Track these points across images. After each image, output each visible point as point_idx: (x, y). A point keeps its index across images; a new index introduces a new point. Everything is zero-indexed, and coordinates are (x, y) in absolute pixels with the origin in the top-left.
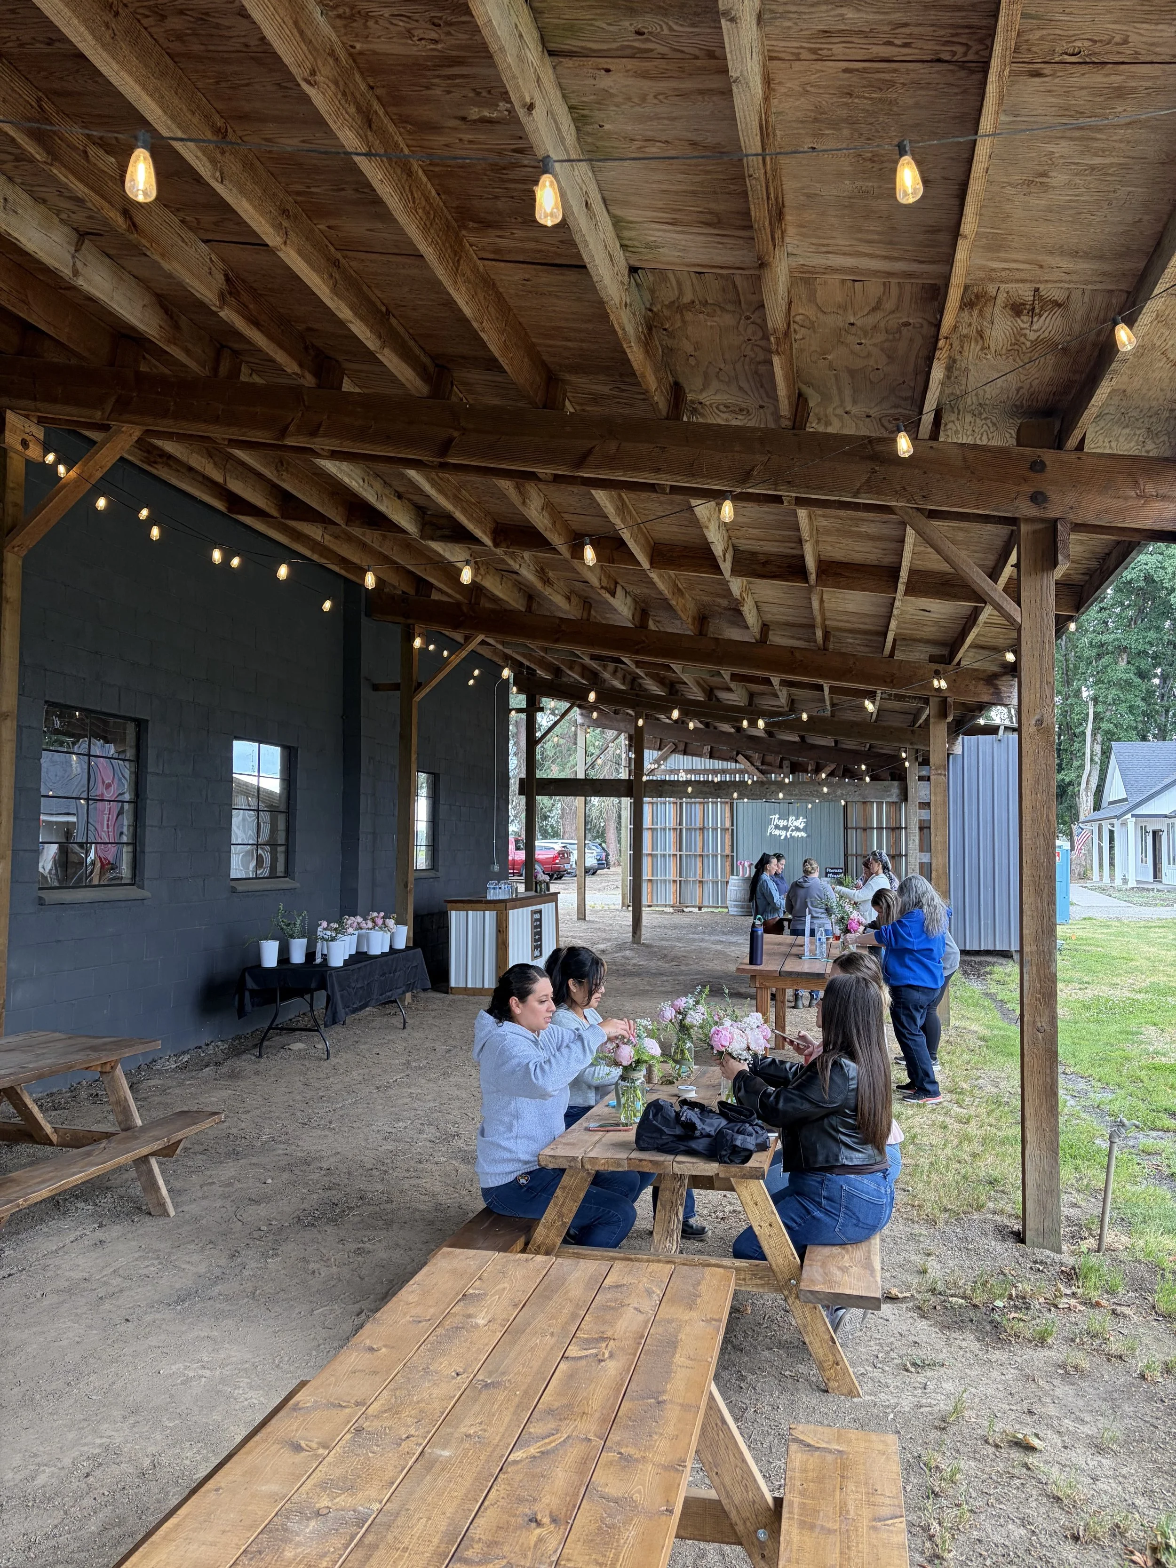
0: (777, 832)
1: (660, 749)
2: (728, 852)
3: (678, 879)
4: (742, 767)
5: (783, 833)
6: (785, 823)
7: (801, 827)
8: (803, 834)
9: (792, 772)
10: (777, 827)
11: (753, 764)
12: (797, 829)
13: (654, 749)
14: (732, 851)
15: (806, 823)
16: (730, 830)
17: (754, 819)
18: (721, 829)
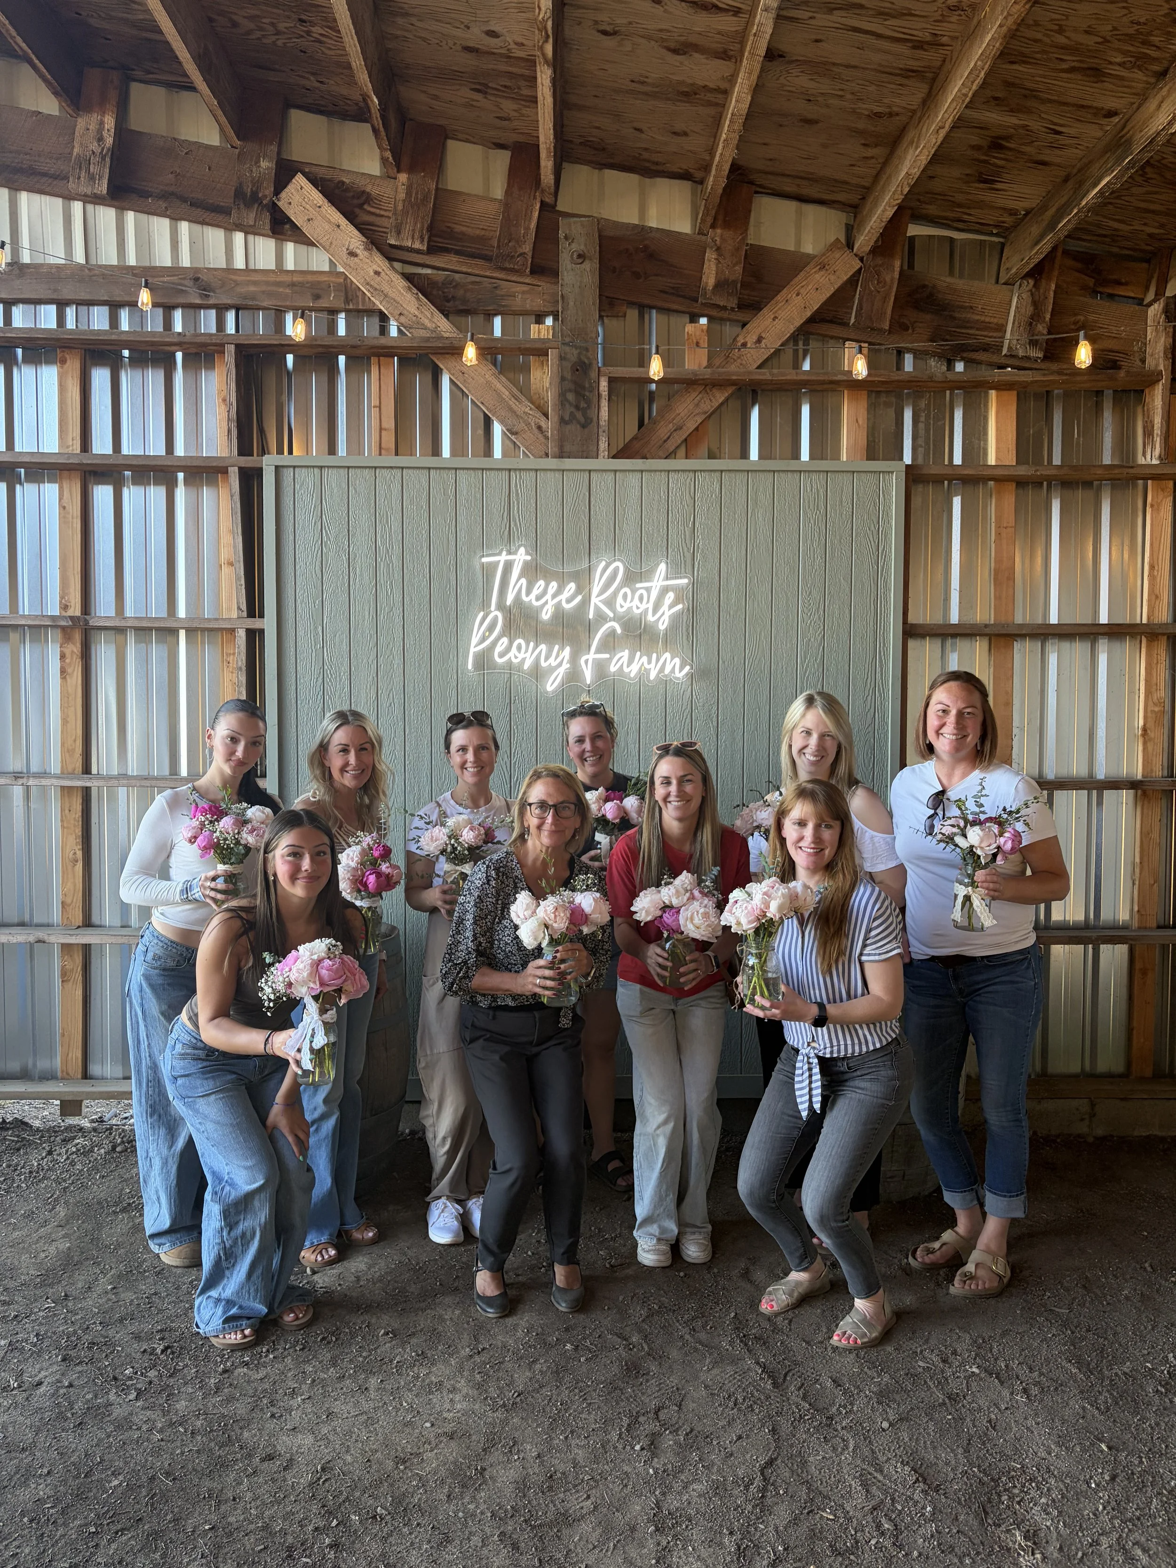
4: (317, 260)
9: (608, 308)
11: (374, 241)
15: (691, 598)
16: (241, 634)
17: (382, 566)
18: (190, 631)
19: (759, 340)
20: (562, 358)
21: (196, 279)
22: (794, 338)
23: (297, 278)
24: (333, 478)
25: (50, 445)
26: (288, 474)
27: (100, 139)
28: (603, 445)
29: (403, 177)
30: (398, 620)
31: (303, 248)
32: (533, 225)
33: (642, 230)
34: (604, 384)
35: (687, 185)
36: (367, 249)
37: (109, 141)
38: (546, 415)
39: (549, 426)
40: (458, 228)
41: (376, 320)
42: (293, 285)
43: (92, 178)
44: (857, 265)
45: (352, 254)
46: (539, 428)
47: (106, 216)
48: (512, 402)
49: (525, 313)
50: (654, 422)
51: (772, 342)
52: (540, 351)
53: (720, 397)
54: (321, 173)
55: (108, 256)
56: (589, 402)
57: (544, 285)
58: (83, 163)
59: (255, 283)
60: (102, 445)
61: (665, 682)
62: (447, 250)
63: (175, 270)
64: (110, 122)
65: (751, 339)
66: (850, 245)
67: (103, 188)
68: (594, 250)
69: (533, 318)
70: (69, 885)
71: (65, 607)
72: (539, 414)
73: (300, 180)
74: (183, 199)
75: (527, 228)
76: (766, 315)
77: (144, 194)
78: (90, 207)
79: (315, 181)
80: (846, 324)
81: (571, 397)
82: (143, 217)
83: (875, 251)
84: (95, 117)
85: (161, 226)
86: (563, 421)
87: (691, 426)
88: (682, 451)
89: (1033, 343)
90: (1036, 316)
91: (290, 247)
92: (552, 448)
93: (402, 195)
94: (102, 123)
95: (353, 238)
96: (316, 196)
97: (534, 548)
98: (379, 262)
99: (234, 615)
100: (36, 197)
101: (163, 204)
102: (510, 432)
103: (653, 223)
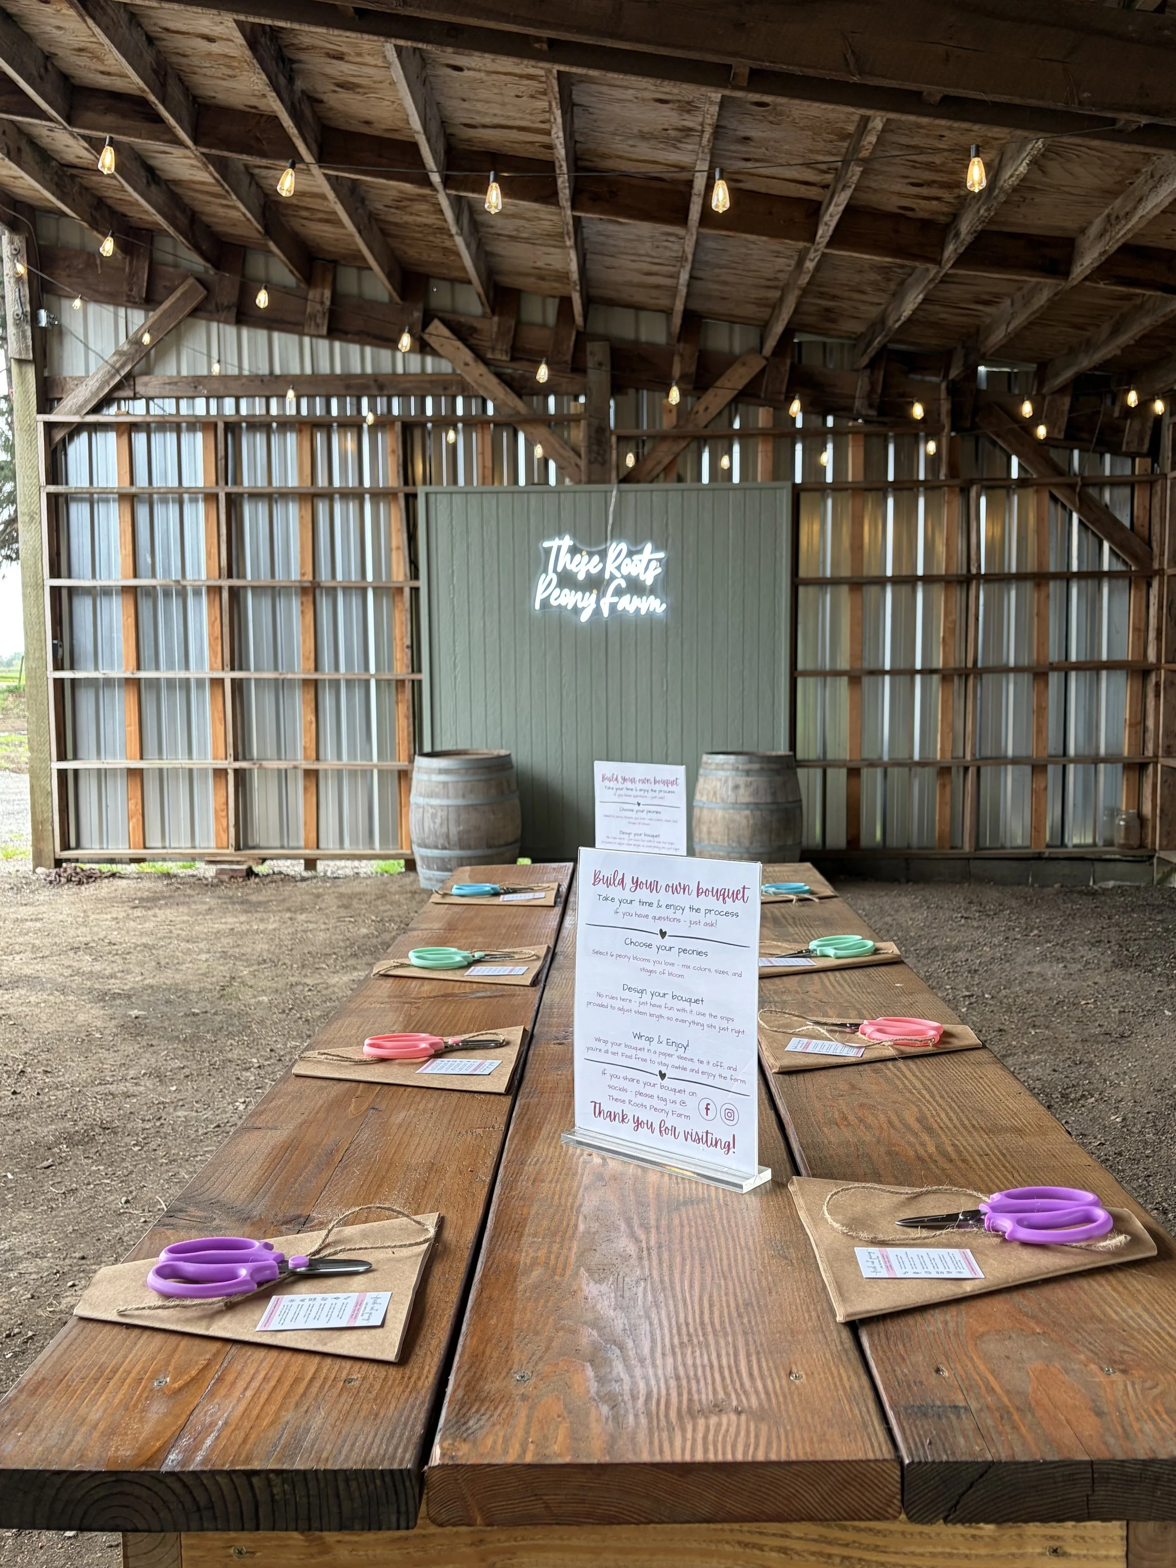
0: (568, 599)
1: (149, 301)
2: (401, 669)
3: (230, 765)
4: (446, 367)
5: (587, 603)
6: (593, 566)
7: (648, 579)
8: (654, 605)
9: (617, 389)
10: (566, 580)
11: (479, 356)
12: (635, 587)
13: (131, 302)
14: (416, 666)
15: (666, 565)
16: (407, 592)
17: (486, 550)
18: (375, 589)
19: (707, 409)
20: (589, 425)
21: (376, 381)
22: (729, 404)
23: (434, 378)
24: (457, 499)
25: (293, 482)
26: (432, 498)
27: (322, 303)
28: (614, 475)
29: (496, 319)
30: (496, 580)
31: (437, 359)
32: (572, 344)
33: (637, 342)
34: (614, 439)
35: (664, 315)
36: (476, 361)
37: (328, 303)
38: (580, 456)
39: (583, 463)
40: (528, 346)
41: (480, 401)
42: (431, 382)
43: (317, 325)
44: (764, 362)
45: (466, 364)
46: (577, 465)
47: (323, 345)
48: (561, 451)
49: (567, 394)
50: (645, 460)
51: (714, 411)
52: (576, 419)
53: (683, 444)
54: (448, 316)
55: (324, 368)
56: (605, 451)
57: (578, 378)
58: (313, 317)
59: (410, 381)
60: (322, 482)
61: (651, 615)
62: (521, 359)
63: (363, 375)
64: (328, 293)
65: (701, 408)
66: (761, 352)
67: (324, 331)
68: (607, 360)
69: (572, 397)
70: (308, 739)
71: (303, 575)
72: (576, 457)
73: (436, 323)
74: (368, 334)
75: (568, 347)
76: (711, 392)
77: (346, 333)
78: (314, 340)
79: (446, 323)
80: (759, 397)
81: (595, 448)
82: (345, 345)
83: (775, 353)
84: (319, 290)
85: (354, 349)
86: (590, 462)
87: (666, 461)
88: (662, 476)
89: (871, 406)
90: (872, 391)
91: (429, 360)
92: (584, 478)
93: (495, 329)
94: (323, 295)
95: (467, 355)
96: (446, 332)
97: (574, 536)
98: (482, 369)
99: (401, 578)
100: (284, 335)
101: (357, 338)
102: (559, 468)
103: (643, 338)
